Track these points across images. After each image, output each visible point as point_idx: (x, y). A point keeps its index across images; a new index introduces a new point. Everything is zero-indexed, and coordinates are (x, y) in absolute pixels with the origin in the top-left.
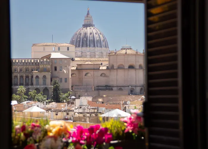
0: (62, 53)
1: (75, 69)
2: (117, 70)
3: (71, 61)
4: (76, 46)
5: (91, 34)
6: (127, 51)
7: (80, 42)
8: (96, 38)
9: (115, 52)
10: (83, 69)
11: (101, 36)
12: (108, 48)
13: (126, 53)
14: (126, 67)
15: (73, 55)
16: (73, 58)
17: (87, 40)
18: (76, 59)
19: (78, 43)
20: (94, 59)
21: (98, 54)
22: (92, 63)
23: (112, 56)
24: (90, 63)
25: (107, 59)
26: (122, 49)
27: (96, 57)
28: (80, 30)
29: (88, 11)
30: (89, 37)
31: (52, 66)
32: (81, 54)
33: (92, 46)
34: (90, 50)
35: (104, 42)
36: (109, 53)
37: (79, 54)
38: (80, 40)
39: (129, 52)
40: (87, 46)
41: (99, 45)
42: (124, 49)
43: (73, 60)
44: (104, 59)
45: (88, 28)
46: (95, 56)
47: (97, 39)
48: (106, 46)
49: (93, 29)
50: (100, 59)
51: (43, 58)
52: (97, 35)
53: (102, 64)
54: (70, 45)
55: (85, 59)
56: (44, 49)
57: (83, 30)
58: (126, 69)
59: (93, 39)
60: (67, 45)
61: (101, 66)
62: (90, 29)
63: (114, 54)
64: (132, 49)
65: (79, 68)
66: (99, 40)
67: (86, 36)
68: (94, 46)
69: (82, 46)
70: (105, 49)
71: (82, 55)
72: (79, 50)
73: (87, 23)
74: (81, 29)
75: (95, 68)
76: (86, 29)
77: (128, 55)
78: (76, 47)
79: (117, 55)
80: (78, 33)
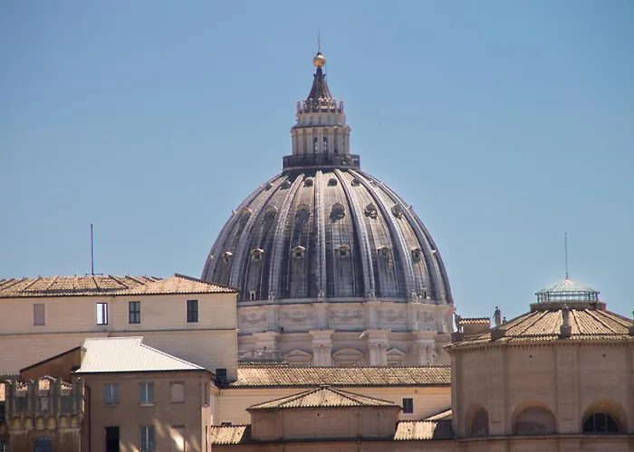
0: (154, 339)
1: (238, 439)
2: (509, 445)
3: (213, 388)
4: (243, 296)
5: (336, 213)
6: (571, 322)
7: (267, 267)
8: (371, 239)
9: (493, 325)
10: (288, 436)
11: (401, 226)
12: (449, 300)
13: (565, 332)
14: (570, 422)
15: (224, 351)
16: (222, 372)
17: (312, 252)
18: (244, 375)
19: (254, 278)
20: (357, 376)
21: (385, 341)
22: (346, 402)
23: (477, 356)
24: (333, 399)
25: (442, 374)
26: (536, 309)
27: (374, 357)
28: (266, 194)
29: (319, 75)
30: (329, 236)
31: (87, 424)
32: (278, 340)
33: (348, 289)
34: (332, 315)
35: (422, 263)
36: (457, 337)
37: (265, 341)
38: (268, 255)
39: (582, 324)
40: (311, 292)
41: (388, 285)
42: (553, 308)
43: (223, 380)
44: (423, 374)
45: (321, 179)
46: (362, 355)
47: (379, 247)
48: (438, 290)
49: (348, 186)
50: (399, 372)
51: (30, 373)
52: (376, 224)
53: (408, 405)
54: (203, 287)
55: (301, 375)
56: (39, 319)
57: (289, 194)
58: (569, 436)
59: (350, 247)
60: (187, 286)
61: (402, 415)
62: (332, 183)
63: (487, 338)
64: (602, 306)
65: (264, 431)
66: (391, 255)
67: (308, 229)
68: (360, 292)
69: (285, 293)
70: (429, 306)
71: (286, 347)
72: (264, 318)
73: (310, 150)
74: (274, 186)
75: (366, 435)
76: (309, 184)
77: (581, 344)
78: (239, 300)
79: (507, 346)
80: (254, 211)
